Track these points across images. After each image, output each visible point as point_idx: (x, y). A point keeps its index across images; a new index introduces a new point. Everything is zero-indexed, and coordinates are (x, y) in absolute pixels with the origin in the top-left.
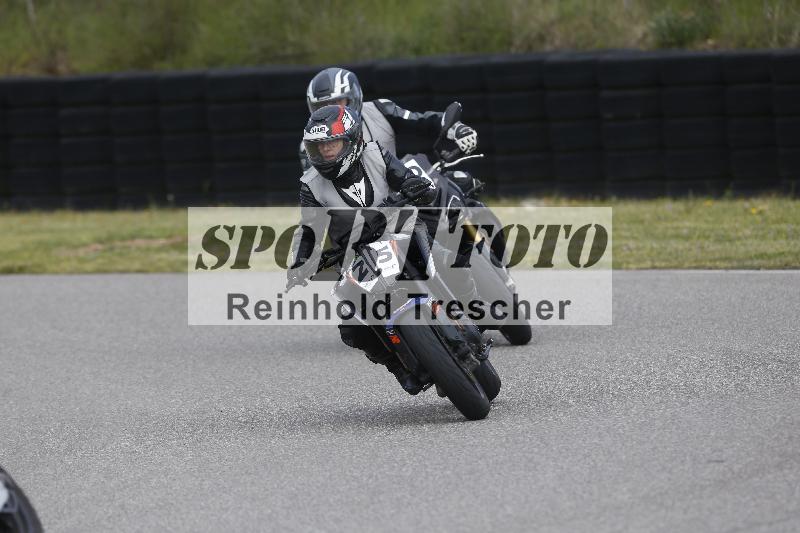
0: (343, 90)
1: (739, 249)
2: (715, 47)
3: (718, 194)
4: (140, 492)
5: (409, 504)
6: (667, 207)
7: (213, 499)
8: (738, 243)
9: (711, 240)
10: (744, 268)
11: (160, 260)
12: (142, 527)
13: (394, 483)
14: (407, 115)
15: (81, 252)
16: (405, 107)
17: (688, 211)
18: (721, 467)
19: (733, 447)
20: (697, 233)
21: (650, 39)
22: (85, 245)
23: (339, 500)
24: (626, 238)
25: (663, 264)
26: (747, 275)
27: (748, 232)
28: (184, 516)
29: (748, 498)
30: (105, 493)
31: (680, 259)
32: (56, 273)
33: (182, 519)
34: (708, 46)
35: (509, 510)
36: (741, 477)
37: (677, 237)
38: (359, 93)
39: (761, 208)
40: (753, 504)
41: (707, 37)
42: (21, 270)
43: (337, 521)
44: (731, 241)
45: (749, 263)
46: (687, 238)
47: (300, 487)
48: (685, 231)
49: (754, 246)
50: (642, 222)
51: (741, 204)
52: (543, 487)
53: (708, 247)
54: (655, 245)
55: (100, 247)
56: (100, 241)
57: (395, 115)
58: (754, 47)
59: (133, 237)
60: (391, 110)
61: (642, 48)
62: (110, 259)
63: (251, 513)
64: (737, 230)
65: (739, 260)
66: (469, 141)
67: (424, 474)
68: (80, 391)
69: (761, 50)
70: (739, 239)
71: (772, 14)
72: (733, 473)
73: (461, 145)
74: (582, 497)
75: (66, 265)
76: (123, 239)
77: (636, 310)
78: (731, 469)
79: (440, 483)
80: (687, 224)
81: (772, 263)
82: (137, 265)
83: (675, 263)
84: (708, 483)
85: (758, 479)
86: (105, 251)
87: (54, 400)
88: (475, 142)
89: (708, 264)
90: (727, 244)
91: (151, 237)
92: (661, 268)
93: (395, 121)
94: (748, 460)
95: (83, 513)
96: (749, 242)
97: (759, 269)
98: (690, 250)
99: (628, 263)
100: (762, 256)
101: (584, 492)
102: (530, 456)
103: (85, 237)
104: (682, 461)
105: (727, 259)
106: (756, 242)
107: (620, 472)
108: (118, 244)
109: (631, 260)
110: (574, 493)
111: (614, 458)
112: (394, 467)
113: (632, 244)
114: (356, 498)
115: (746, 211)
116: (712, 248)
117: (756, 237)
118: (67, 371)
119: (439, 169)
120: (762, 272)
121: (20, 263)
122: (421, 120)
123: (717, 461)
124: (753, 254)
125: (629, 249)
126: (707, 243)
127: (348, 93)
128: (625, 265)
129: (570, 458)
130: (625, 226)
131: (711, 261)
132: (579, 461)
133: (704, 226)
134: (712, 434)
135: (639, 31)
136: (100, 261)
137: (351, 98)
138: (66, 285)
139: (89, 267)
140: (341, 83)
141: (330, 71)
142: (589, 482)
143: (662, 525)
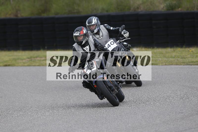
0: (95, 22)
1: (187, 60)
2: (181, 10)
3: (182, 47)
4: (38, 120)
5: (105, 123)
6: (169, 50)
7: (56, 122)
8: (186, 59)
9: (180, 58)
10: (188, 65)
11: (44, 63)
12: (39, 129)
13: (101, 118)
14: (112, 28)
15: (24, 61)
16: (111, 26)
17: (174, 51)
18: (182, 114)
19: (185, 109)
20: (176, 56)
21: (165, 8)
22: (25, 59)
23: (88, 122)
24: (159, 58)
25: (168, 64)
26: (189, 67)
27: (189, 56)
28: (49, 126)
29: (189, 122)
30: (30, 120)
31: (172, 63)
32: (18, 66)
33: (49, 127)
34: (179, 10)
35: (130, 125)
36: (187, 117)
37: (171, 57)
38: (99, 23)
39: (192, 50)
40: (190, 123)
41: (179, 8)
42: (9, 65)
43: (87, 127)
44: (185, 58)
45: (189, 64)
46: (174, 57)
47: (78, 119)
48: (173, 56)
49: (191, 60)
50: (163, 54)
51: (187, 49)
52: (138, 119)
53: (179, 60)
54: (166, 59)
55: (28, 60)
56: (28, 58)
57: (109, 28)
58: (191, 10)
59: (37, 57)
60: (107, 27)
61: (163, 10)
62: (31, 63)
63: (66, 125)
64: (186, 56)
65: (187, 63)
66: (127, 35)
67: (109, 116)
68: (24, 95)
69: (192, 11)
70: (187, 58)
71: (195, 2)
72: (185, 116)
73: (125, 36)
74: (148, 122)
75: (20, 64)
76: (34, 58)
77: (161, 75)
78: (185, 115)
79: (113, 118)
80: (174, 54)
81: (195, 64)
82: (38, 64)
83: (171, 64)
84: (179, 118)
85: (191, 117)
86: (30, 61)
87: (17, 98)
88: (128, 35)
89: (179, 64)
90: (184, 59)
91: (41, 57)
92: (167, 65)
93: (109, 30)
94: (189, 112)
95: (24, 126)
96: (189, 58)
97: (192, 65)
98: (175, 60)
99: (159, 64)
100: (192, 62)
101: (148, 121)
102: (135, 111)
103: (25, 57)
104: (173, 113)
105: (184, 63)
106: (191, 59)
107: (157, 115)
108: (33, 59)
109: (160, 63)
110: (146, 121)
111: (156, 112)
112: (101, 114)
113: (160, 59)
114: (92, 122)
115: (189, 51)
116: (180, 60)
117: (191, 57)
118: (20, 90)
119: (119, 42)
120: (192, 66)
121: (9, 64)
122: (115, 29)
123: (181, 113)
124: (190, 61)
125: (160, 60)
126: (179, 59)
127: (96, 23)
128: (158, 64)
129: (145, 112)
130: (159, 55)
131: (180, 63)
132: (147, 113)
133: (178, 54)
134: (180, 106)
135: (162, 6)
136: (29, 63)
137: (97, 24)
138: (20, 69)
139: (26, 64)
140: (94, 20)
141: (92, 17)
142: (150, 118)
143: (168, 129)
